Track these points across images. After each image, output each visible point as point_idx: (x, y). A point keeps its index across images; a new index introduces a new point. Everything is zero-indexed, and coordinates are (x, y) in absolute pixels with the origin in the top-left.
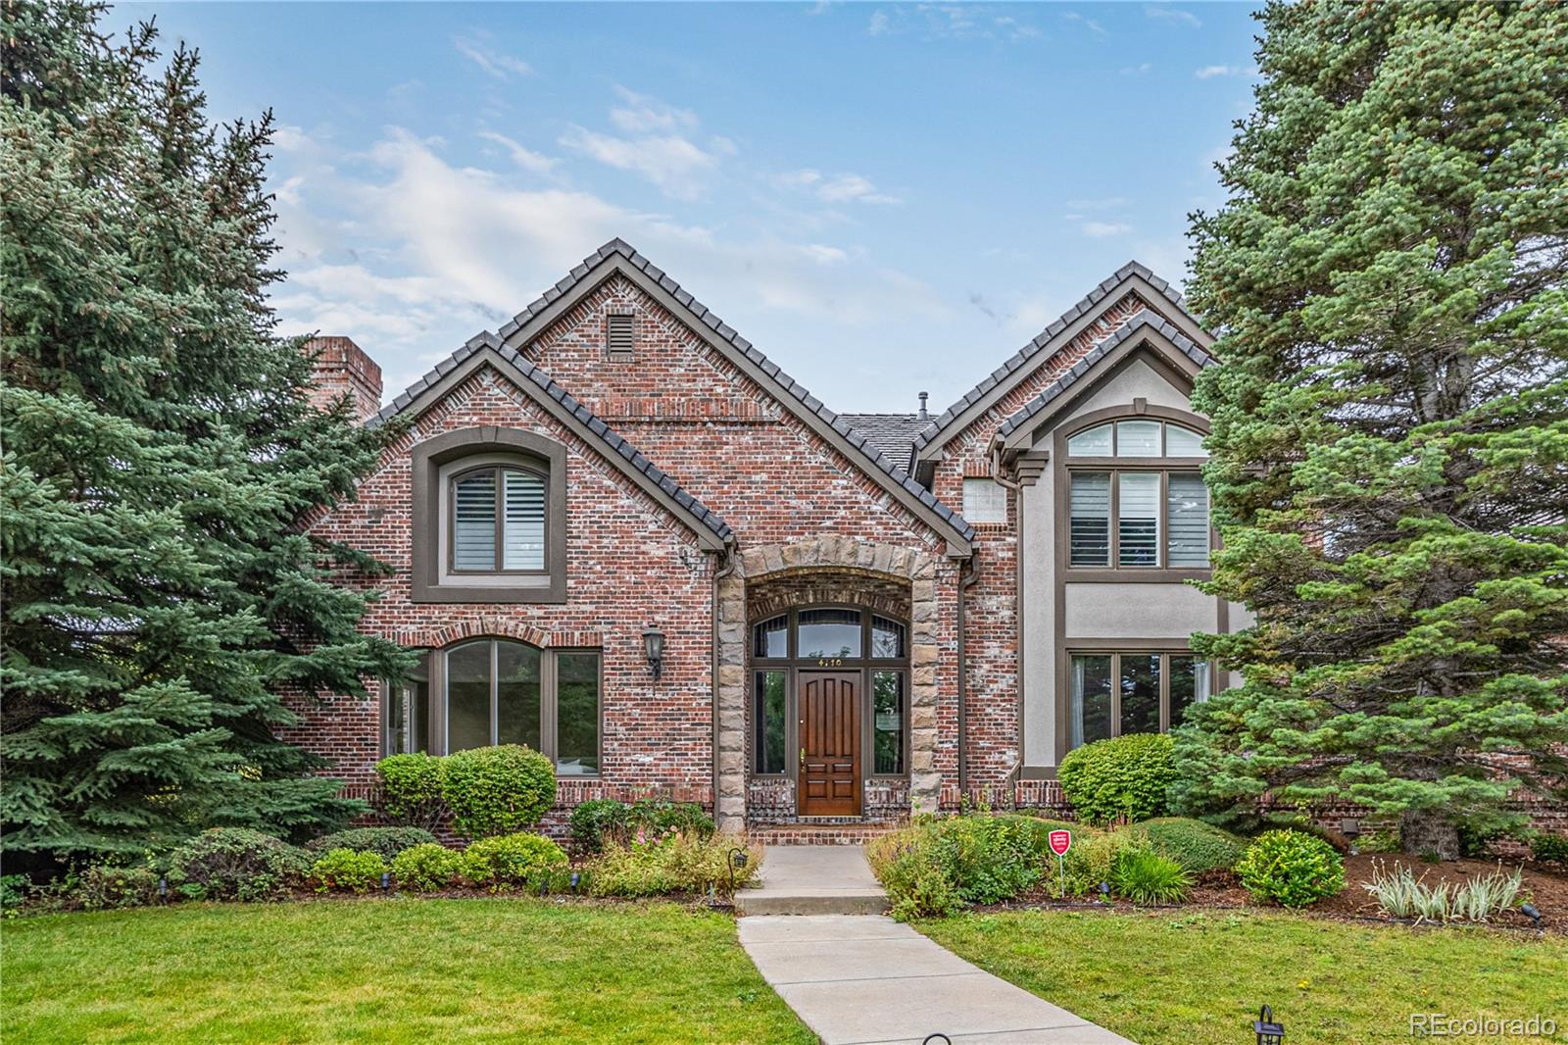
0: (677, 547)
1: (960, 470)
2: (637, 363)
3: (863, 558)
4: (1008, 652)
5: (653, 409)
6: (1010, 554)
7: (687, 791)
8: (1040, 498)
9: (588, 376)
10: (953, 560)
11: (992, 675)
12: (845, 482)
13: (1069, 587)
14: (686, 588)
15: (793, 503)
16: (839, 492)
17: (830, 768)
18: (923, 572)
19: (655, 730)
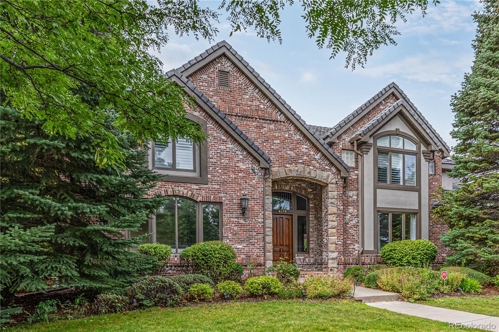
0: (250, 165)
1: (341, 146)
2: (231, 91)
3: (313, 175)
4: (356, 211)
5: (237, 110)
6: (356, 177)
7: (255, 259)
8: (369, 159)
9: (211, 93)
10: (342, 178)
11: (351, 218)
12: (306, 147)
13: (378, 190)
14: (254, 181)
15: (289, 152)
16: (304, 150)
17: (281, 250)
18: (332, 181)
19: (243, 235)
